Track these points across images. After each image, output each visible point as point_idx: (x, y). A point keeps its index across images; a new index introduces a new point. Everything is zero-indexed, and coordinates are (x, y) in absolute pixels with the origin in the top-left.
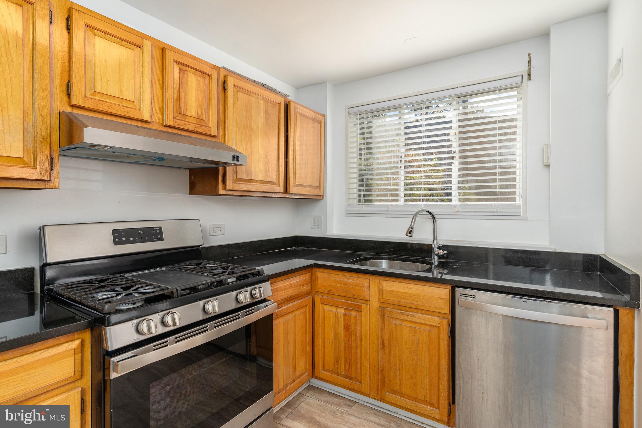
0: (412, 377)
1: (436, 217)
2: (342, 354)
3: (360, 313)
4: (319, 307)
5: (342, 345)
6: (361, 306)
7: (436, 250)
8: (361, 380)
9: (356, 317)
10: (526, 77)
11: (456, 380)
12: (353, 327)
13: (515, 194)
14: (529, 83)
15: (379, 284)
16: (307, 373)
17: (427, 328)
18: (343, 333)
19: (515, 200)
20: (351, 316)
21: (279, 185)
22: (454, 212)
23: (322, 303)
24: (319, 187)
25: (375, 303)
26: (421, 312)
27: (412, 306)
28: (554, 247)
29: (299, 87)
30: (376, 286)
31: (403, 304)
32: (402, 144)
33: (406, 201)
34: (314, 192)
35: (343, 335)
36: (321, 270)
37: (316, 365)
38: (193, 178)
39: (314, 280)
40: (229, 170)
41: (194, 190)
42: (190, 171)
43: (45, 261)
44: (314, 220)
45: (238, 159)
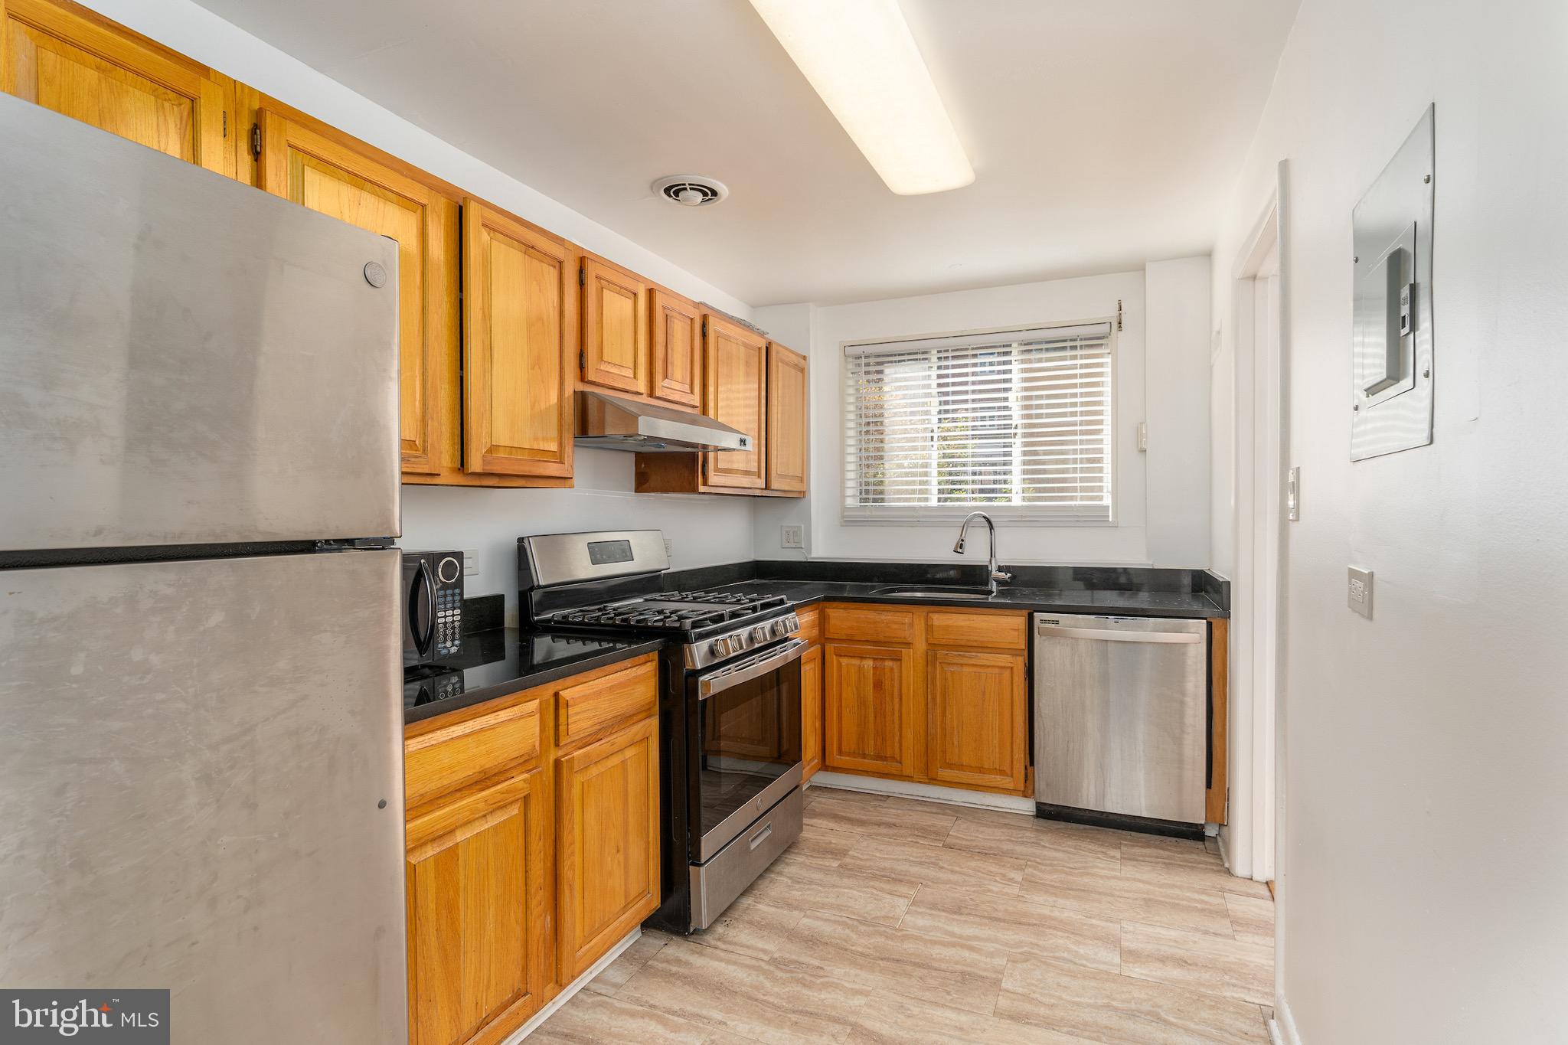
0: (976, 740)
1: (994, 524)
2: (871, 726)
3: (899, 663)
4: (832, 660)
5: (871, 710)
6: (901, 651)
7: (994, 573)
8: (901, 759)
9: (892, 669)
10: (1115, 326)
11: (1035, 732)
12: (887, 685)
13: (1102, 491)
14: (1120, 333)
15: (927, 619)
16: (816, 761)
17: (997, 671)
18: (871, 694)
19: (1101, 498)
20: (884, 669)
21: (759, 476)
22: (1018, 517)
23: (836, 655)
24: (801, 480)
25: (921, 646)
26: (989, 651)
27: (975, 644)
28: (1151, 563)
29: (754, 307)
30: (923, 622)
31: (962, 643)
32: (934, 410)
33: (939, 500)
34: (795, 486)
35: (872, 697)
36: (835, 604)
37: (827, 748)
38: (643, 466)
39: (822, 622)
40: (711, 455)
41: (647, 485)
42: (638, 455)
43: (536, 584)
44: (788, 533)
45: (743, 442)
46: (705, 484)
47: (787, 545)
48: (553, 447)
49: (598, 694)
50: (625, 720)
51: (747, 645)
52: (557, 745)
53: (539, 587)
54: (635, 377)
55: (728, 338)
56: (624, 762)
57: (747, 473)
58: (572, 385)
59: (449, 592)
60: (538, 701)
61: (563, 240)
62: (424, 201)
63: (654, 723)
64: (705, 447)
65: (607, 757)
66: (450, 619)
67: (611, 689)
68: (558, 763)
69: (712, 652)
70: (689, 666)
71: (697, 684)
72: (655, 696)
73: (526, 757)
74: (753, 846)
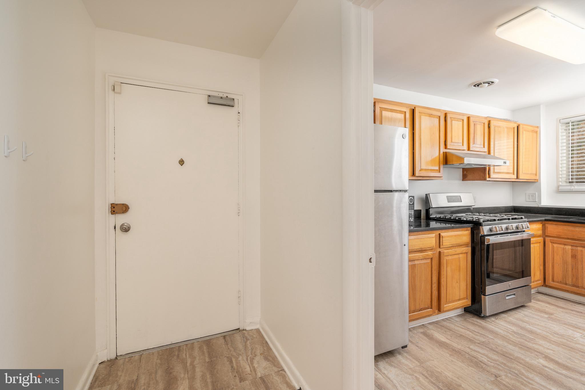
2: (570, 273)
5: (570, 266)
12: (579, 256)
16: (540, 281)
18: (570, 259)
20: (577, 250)
21: (514, 174)
23: (551, 243)
24: (536, 174)
29: (515, 110)
35: (570, 261)
36: (551, 223)
37: (546, 278)
38: (465, 172)
39: (544, 229)
40: (492, 168)
41: (467, 178)
42: (463, 169)
43: (431, 207)
44: (529, 196)
45: (505, 163)
46: (489, 177)
47: (530, 200)
48: (437, 168)
49: (451, 236)
50: (459, 246)
51: (505, 230)
52: (440, 247)
53: (432, 208)
54: (463, 145)
55: (499, 127)
56: (459, 258)
57: (508, 173)
58: (443, 150)
59: (411, 206)
60: (435, 234)
61: (440, 110)
62: (405, 111)
63: (469, 249)
64: (489, 165)
65: (454, 255)
66: (411, 213)
67: (455, 236)
68: (440, 252)
69: (491, 230)
70: (482, 233)
71: (485, 239)
72: (470, 241)
73: (432, 248)
74: (507, 298)
